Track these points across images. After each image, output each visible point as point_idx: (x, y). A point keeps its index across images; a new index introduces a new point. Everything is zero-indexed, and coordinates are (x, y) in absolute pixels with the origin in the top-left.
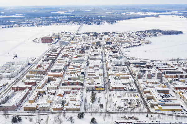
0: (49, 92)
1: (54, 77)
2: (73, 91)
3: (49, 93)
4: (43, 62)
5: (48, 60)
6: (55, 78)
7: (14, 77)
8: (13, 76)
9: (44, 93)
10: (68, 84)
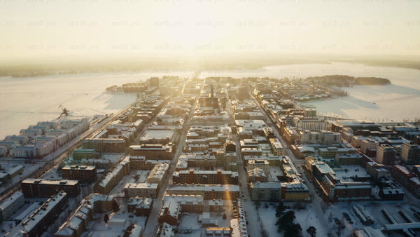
0: (129, 206)
1: (147, 158)
2: (211, 203)
3: (131, 208)
4: (123, 123)
5: (135, 120)
6: (150, 161)
7: (45, 155)
8: (42, 154)
9: (114, 206)
10: (192, 179)
